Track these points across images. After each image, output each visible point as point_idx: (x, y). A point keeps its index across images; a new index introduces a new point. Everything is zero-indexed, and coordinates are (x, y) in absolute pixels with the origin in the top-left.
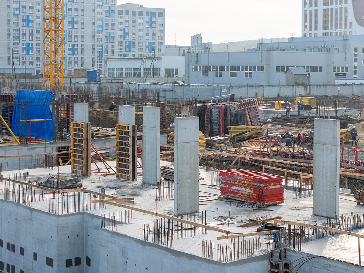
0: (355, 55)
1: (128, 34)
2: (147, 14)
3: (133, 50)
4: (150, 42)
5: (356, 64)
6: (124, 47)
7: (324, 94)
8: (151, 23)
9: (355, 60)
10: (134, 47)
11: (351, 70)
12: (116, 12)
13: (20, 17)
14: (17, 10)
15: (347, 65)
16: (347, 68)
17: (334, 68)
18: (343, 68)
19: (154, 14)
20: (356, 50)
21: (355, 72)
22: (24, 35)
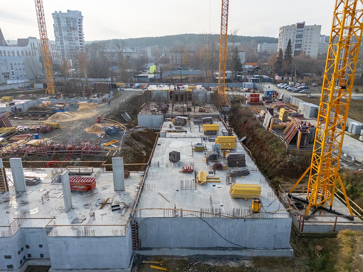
0: (12, 67)
5: (13, 71)
7: (6, 89)
9: (12, 69)
11: (11, 74)
15: (9, 72)
16: (9, 73)
17: (3, 73)
18: (7, 73)
20: (11, 64)
21: (13, 74)
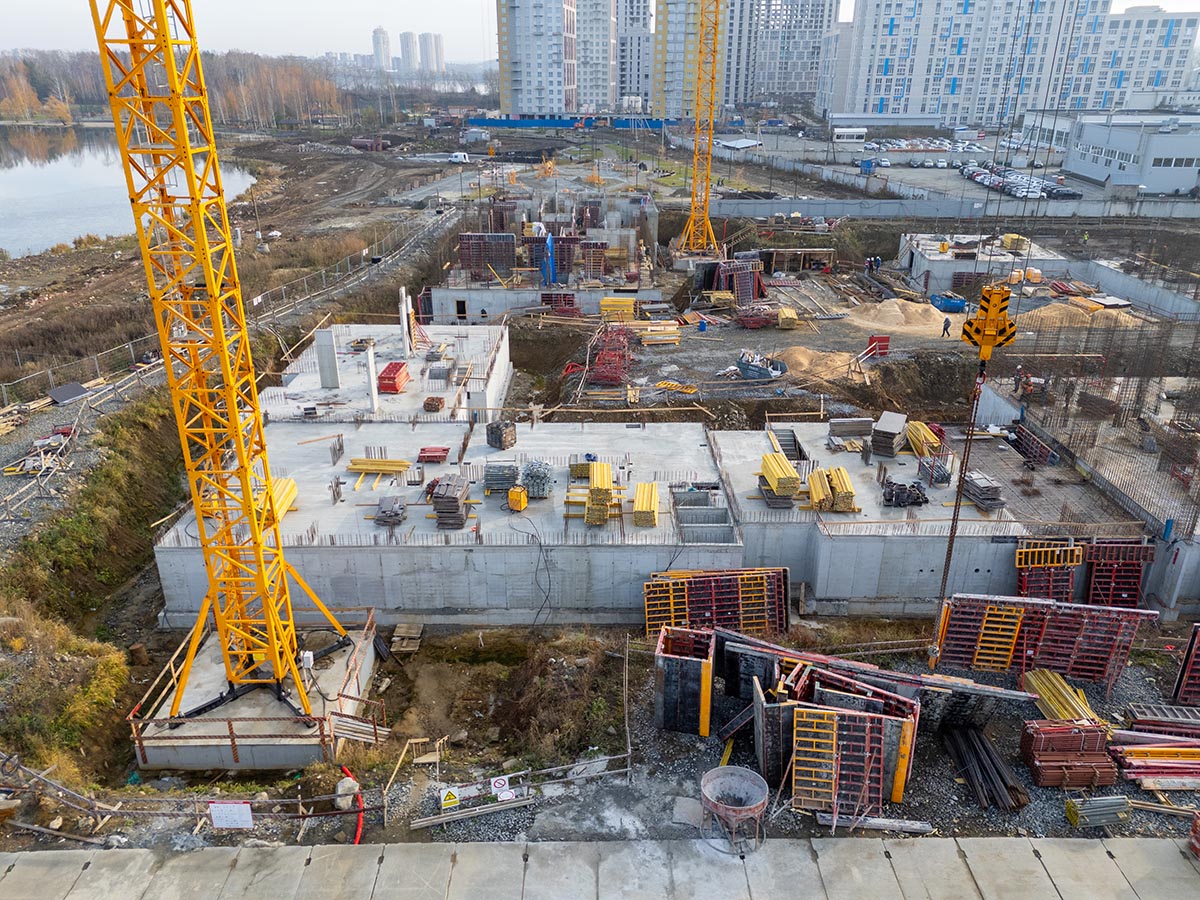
1: (1120, 59)
2: (1165, 23)
3: (1124, 84)
4: (1159, 72)
6: (1108, 81)
8: (1168, 40)
10: (1127, 79)
12: (1107, 25)
13: (949, 40)
14: (947, 30)
19: (1179, 22)
22: (951, 66)
